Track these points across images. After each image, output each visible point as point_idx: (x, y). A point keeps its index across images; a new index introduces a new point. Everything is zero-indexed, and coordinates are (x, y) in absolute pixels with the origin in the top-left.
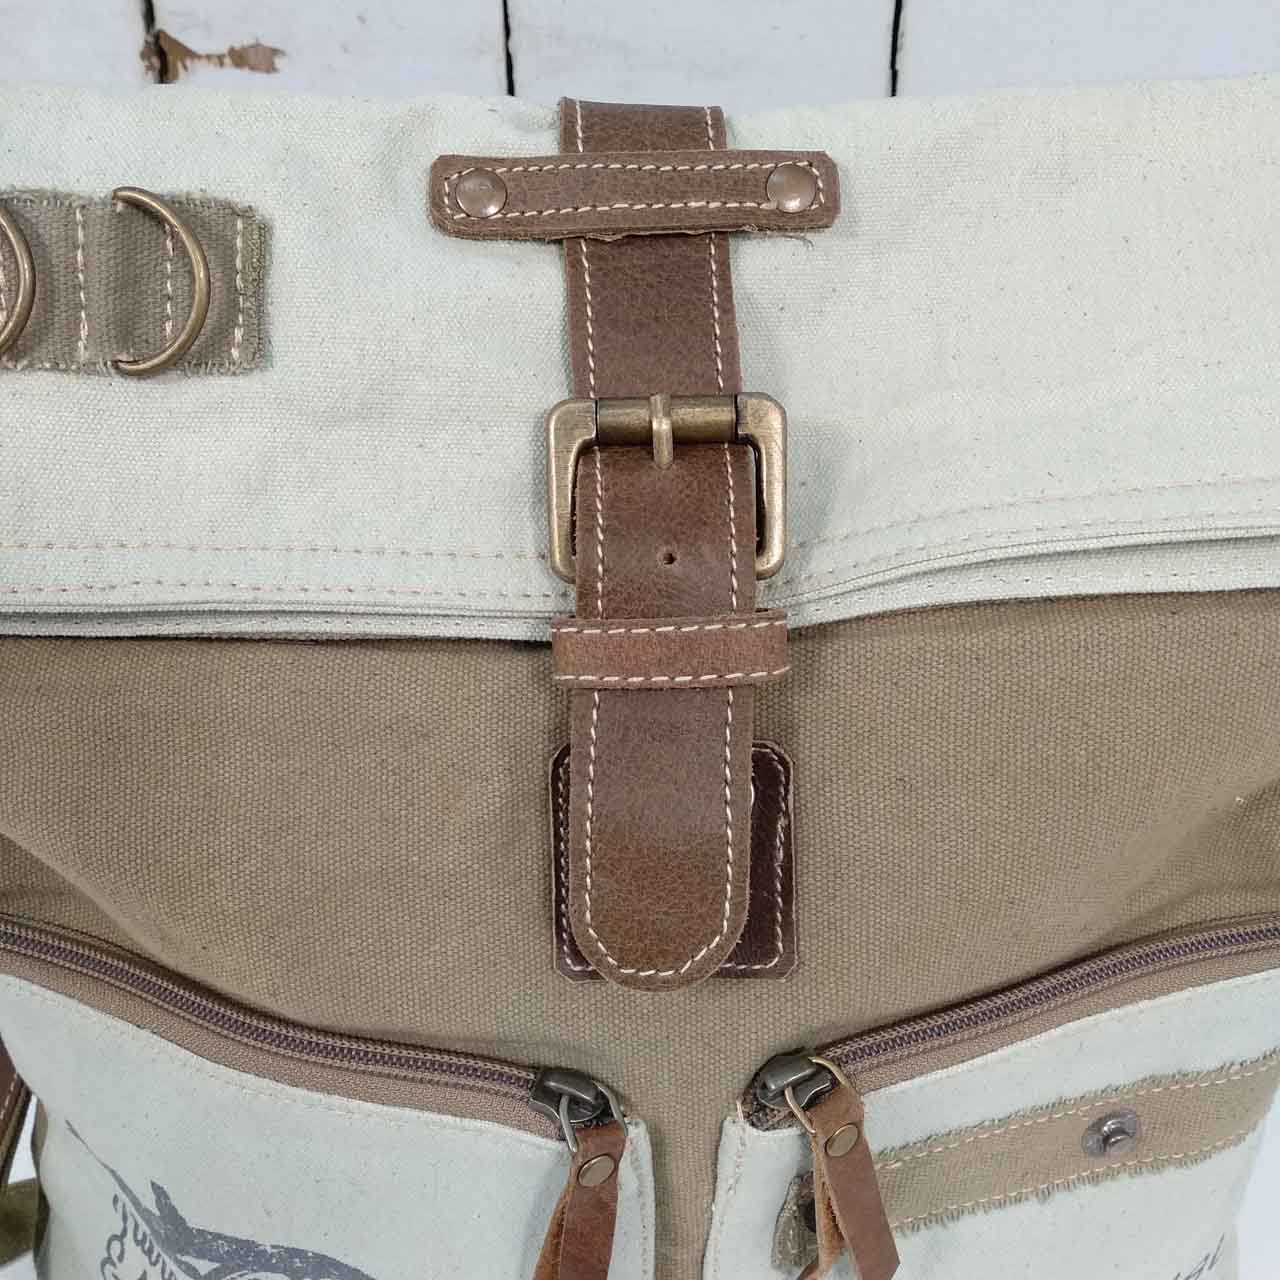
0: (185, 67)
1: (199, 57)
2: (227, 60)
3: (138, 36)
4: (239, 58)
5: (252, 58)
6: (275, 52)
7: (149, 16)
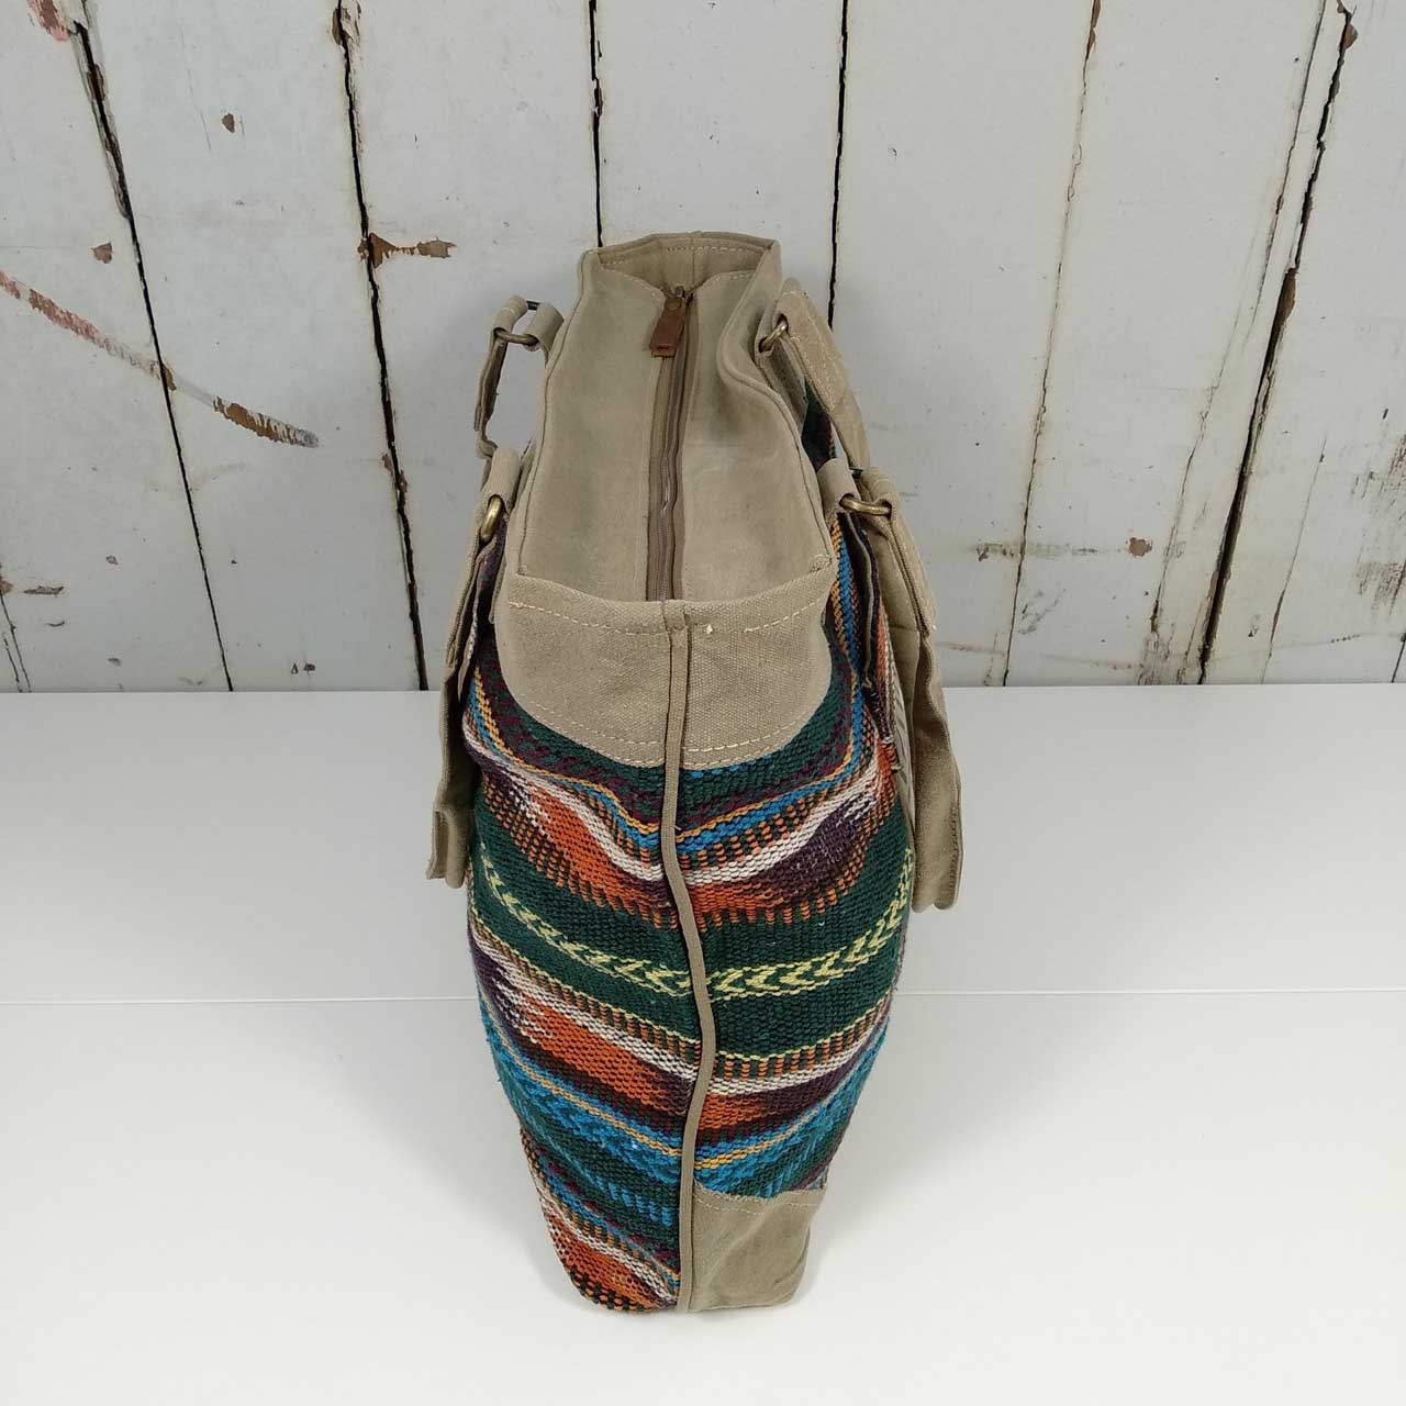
0: (388, 256)
1: (398, 249)
2: (416, 251)
3: (357, 238)
4: (424, 249)
5: (434, 251)
6: (449, 245)
7: (365, 225)
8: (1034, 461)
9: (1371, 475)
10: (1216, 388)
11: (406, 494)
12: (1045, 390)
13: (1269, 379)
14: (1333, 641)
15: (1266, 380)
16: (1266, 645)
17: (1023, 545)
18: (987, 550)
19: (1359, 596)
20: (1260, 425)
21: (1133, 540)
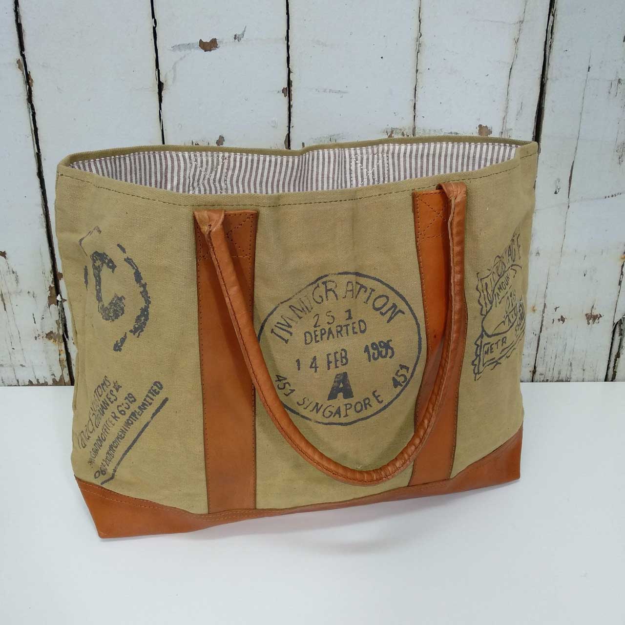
8: (417, 70)
9: (619, 81)
10: (522, 22)
11: (32, 88)
12: (420, 21)
13: (553, 15)
14: (606, 198)
15: (551, 17)
16: (565, 200)
17: (414, 128)
18: (392, 132)
19: (619, 165)
20: (550, 46)
21: (480, 126)
